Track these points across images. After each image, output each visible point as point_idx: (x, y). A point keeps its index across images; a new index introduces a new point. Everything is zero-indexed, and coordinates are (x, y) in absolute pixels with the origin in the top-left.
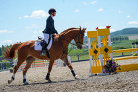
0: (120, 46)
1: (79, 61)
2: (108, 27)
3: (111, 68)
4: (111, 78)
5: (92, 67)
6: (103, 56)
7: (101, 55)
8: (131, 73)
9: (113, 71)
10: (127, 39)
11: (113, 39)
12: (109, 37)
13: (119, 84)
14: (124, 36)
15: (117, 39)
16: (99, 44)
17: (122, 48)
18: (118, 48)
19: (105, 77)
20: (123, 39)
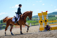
0: (52, 19)
1: (34, 25)
2: (47, 11)
3: (48, 28)
4: (48, 33)
5: (40, 28)
6: (44, 23)
7: (43, 23)
8: (56, 30)
9: (48, 30)
10: (54, 16)
11: (49, 17)
12: (47, 16)
13: (51, 35)
14: (53, 15)
15: (50, 16)
16: (43, 19)
17: (52, 20)
18: (51, 20)
19: (45, 32)
20: (53, 16)
